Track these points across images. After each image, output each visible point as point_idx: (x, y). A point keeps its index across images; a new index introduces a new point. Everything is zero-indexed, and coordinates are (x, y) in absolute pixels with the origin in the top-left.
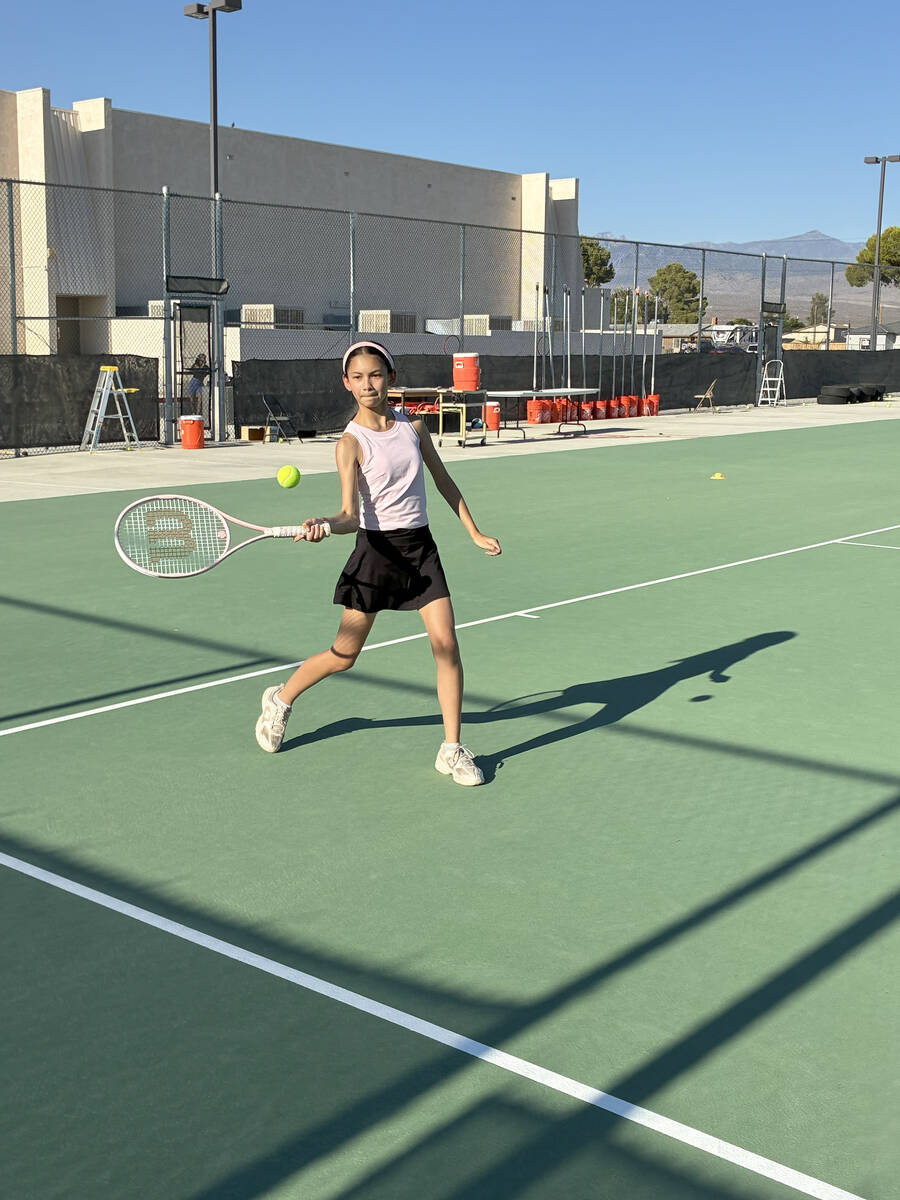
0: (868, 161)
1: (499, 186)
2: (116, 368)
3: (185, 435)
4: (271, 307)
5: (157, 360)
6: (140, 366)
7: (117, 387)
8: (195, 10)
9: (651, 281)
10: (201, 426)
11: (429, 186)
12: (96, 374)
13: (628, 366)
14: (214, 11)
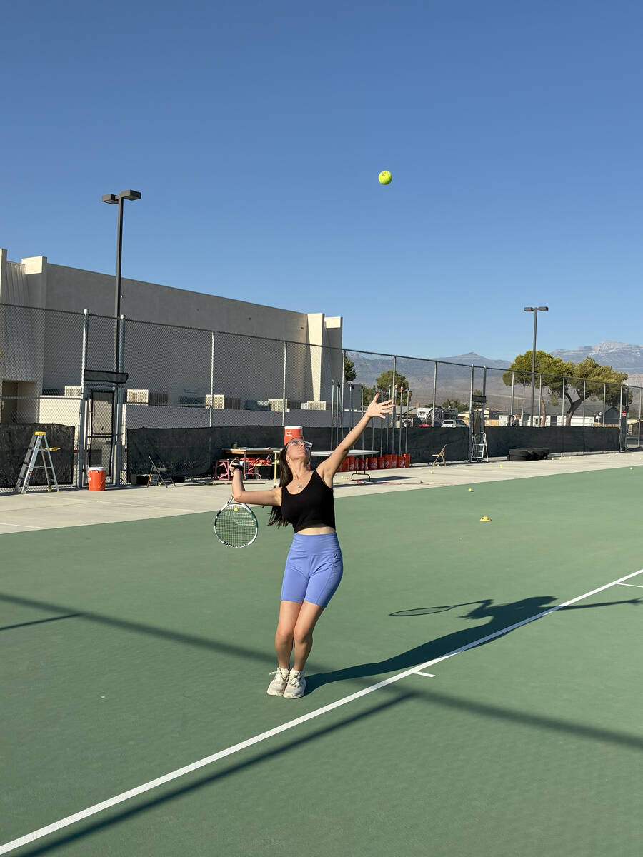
0: (526, 310)
1: (294, 320)
2: (44, 433)
3: (91, 481)
4: (147, 391)
5: (74, 428)
6: (61, 431)
7: (44, 446)
8: (110, 198)
9: (377, 380)
10: (103, 474)
11: (250, 319)
12: (29, 437)
13: (390, 434)
14: (122, 199)
